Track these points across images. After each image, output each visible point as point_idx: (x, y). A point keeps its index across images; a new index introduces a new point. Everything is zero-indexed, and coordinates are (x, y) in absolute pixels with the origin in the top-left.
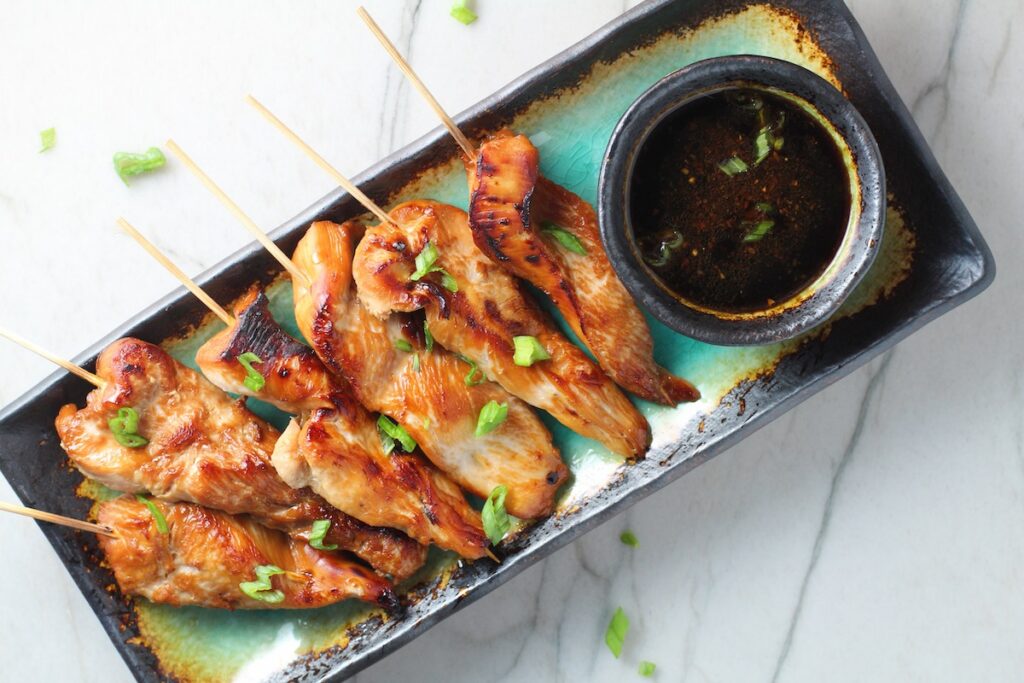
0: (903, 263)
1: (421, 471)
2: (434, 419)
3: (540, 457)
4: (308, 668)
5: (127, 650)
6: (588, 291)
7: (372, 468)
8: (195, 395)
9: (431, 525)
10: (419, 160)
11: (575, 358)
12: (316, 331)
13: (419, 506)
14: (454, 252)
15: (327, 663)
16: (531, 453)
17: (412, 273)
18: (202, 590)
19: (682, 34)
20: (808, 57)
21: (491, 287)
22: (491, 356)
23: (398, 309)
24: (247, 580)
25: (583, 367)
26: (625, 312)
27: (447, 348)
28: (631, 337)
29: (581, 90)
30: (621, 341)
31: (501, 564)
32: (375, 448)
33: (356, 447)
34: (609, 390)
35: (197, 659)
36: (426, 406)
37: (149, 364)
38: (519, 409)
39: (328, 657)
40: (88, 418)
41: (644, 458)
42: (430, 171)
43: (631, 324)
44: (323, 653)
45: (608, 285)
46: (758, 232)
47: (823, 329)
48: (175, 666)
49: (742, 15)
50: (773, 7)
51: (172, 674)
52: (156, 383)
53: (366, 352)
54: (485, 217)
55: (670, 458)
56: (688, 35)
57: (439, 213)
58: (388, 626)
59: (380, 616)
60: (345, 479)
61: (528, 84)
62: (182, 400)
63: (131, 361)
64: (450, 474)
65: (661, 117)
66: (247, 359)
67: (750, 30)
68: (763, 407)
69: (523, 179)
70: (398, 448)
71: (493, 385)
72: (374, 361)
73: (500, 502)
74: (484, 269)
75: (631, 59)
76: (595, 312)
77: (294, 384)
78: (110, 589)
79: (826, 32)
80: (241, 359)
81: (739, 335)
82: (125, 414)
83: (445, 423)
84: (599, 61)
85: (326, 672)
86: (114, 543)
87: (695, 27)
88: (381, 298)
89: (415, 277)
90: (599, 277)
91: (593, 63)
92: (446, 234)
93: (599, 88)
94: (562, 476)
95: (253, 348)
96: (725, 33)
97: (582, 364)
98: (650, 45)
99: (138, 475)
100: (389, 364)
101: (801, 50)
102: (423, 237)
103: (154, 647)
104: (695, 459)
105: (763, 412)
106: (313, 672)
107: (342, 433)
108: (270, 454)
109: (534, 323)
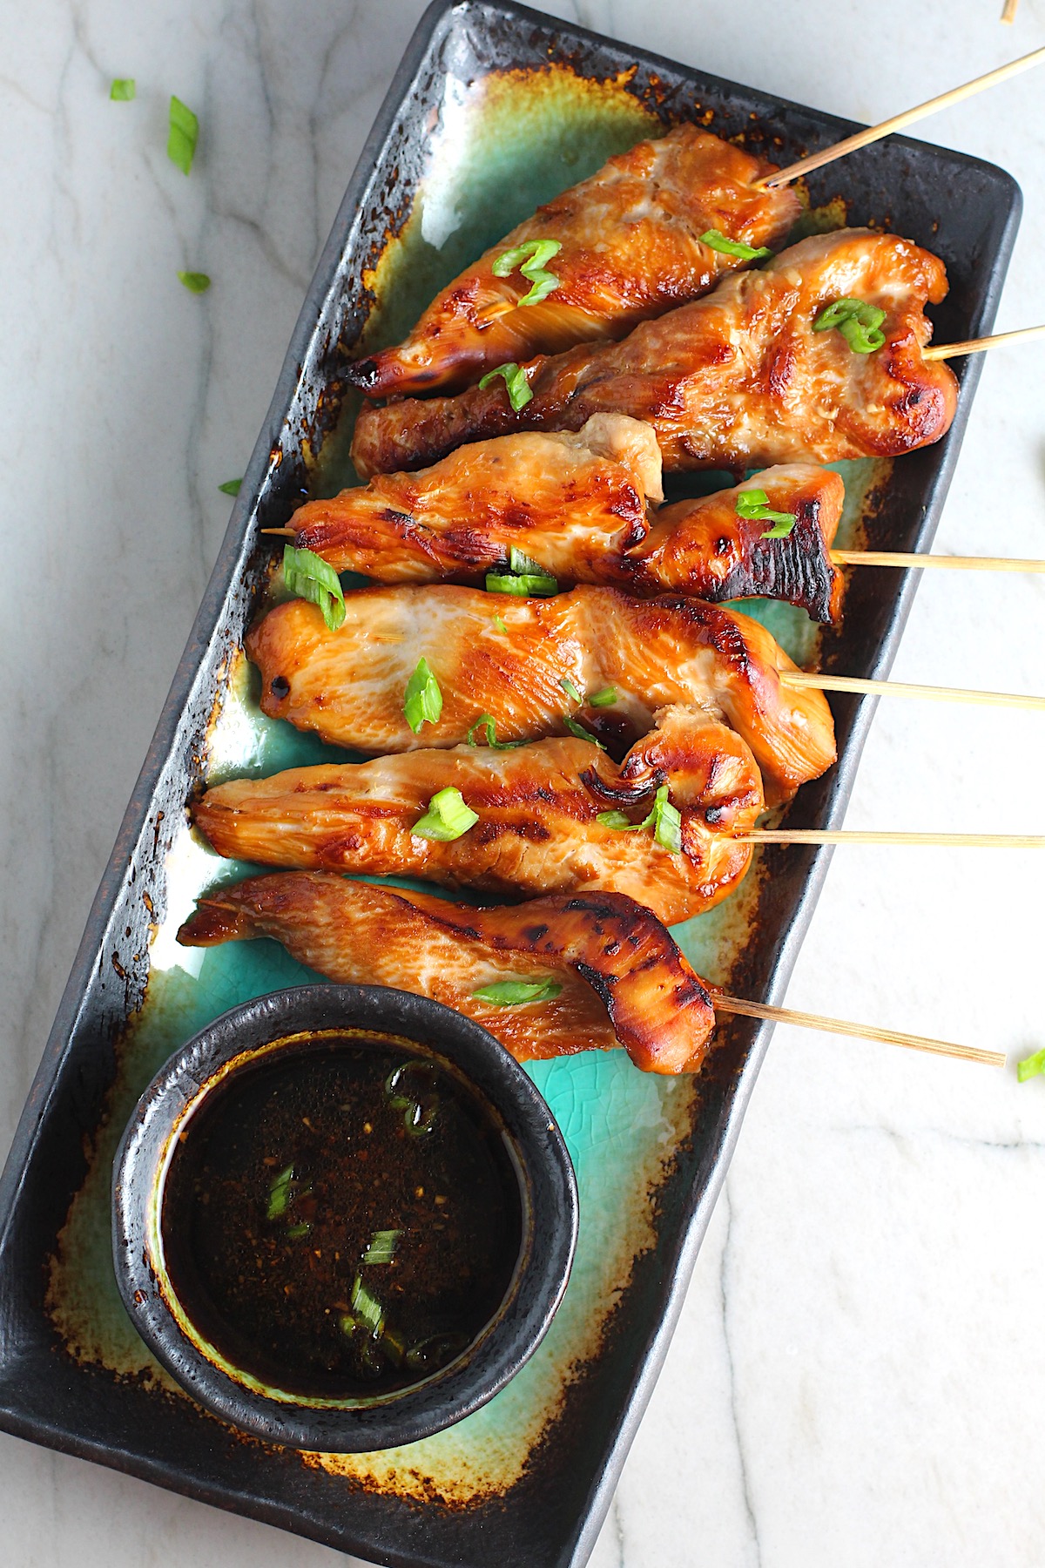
0: (64, 1316)
1: (454, 564)
2: (494, 638)
3: (319, 701)
4: (387, 211)
5: (627, 58)
6: (434, 950)
7: (518, 517)
8: (803, 434)
9: (389, 506)
10: (773, 942)
11: (377, 857)
12: (731, 625)
13: (421, 518)
14: (638, 863)
15: (370, 235)
16: (333, 696)
17: (670, 794)
18: (599, 202)
19: (577, 1369)
20: (398, 1472)
21: (557, 860)
22: (487, 773)
23: (653, 736)
24: (557, 257)
25: (358, 856)
26: (366, 964)
27: (549, 740)
28: (331, 941)
29: (644, 1194)
30: (342, 922)
31: (257, 530)
32: (534, 547)
33: (561, 526)
34: (302, 853)
35: (531, 115)
36: (517, 647)
37: (892, 422)
38: (395, 738)
39: (374, 244)
40: (911, 298)
41: (186, 805)
42: (744, 942)
43: (345, 956)
44: (384, 244)
45: (415, 980)
46: (282, 1190)
47: (94, 1150)
48: (551, 85)
49: (522, 1455)
50: (494, 1495)
51: (549, 70)
52: (865, 407)
53: (647, 652)
54: (642, 934)
55: (157, 830)
56: (568, 1374)
57: (695, 898)
58: (333, 341)
59: (350, 347)
60: (545, 476)
61: (719, 1145)
62: (816, 413)
63: (919, 409)
64: (413, 588)
65: (526, 1239)
66: (782, 525)
67: (497, 1445)
68: (95, 989)
69: (634, 1019)
70: (505, 569)
71: (452, 739)
72: (627, 648)
73: (325, 604)
74: (584, 874)
75: (614, 1287)
76: (403, 933)
77: (699, 543)
78: (709, 115)
79: (405, 1520)
80: (790, 520)
81: (209, 1050)
82: (872, 339)
83: (475, 645)
84: (653, 1247)
85: (363, 225)
86: (752, 173)
87: (569, 1391)
88: (684, 732)
89: (662, 793)
90: (434, 980)
91: (658, 1239)
92: (663, 877)
93: (623, 1217)
94: (270, 702)
95: (786, 545)
96: (525, 1415)
97: (363, 859)
98: (606, 1323)
99: (796, 279)
100: (605, 661)
101: (414, 1474)
102: (692, 851)
103: (596, 87)
104: (126, 855)
105: (91, 982)
106: (378, 211)
107: (594, 529)
108: (659, 434)
109: (463, 860)
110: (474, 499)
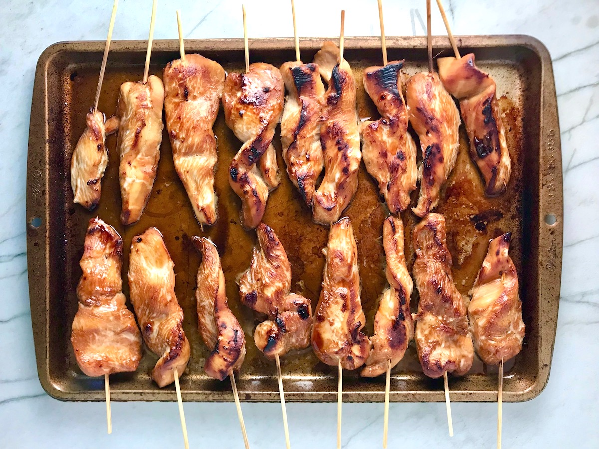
7: (384, 154)
9: (386, 189)
13: (388, 180)
33: (384, 142)
77: (383, 104)
107: (383, 133)
110: (381, 167)
